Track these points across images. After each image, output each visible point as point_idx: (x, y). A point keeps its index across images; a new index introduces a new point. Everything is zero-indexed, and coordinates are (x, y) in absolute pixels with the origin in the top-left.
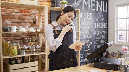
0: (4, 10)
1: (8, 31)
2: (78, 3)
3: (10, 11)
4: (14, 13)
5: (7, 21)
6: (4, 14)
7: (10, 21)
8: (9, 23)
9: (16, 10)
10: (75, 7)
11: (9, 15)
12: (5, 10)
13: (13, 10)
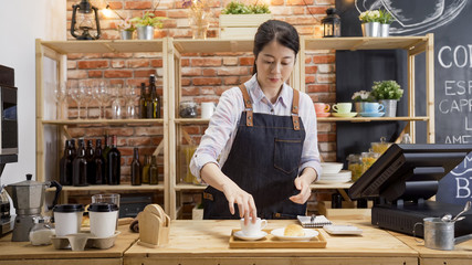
0: (197, 63)
1: (192, 117)
2: (452, 11)
3: (214, 62)
4: (224, 69)
5: (206, 91)
6: (199, 73)
7: (212, 92)
8: (210, 97)
9: (230, 58)
10: (439, 25)
11: (211, 74)
12: (200, 61)
13: (220, 58)
